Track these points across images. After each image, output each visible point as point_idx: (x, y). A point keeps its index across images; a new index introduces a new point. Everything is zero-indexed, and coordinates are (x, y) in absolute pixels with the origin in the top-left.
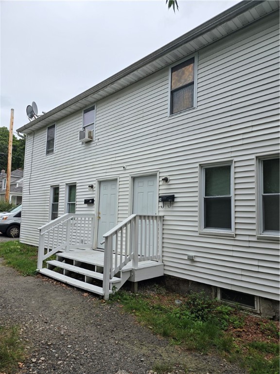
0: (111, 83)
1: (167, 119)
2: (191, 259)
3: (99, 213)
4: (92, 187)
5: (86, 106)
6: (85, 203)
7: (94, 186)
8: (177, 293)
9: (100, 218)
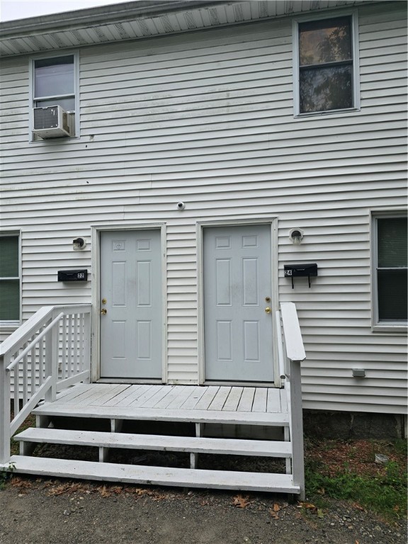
0: (148, 14)
1: (291, 119)
2: (359, 376)
3: (103, 302)
4: (79, 242)
5: (43, 51)
6: (59, 280)
7: (86, 241)
8: (330, 438)
9: (106, 311)
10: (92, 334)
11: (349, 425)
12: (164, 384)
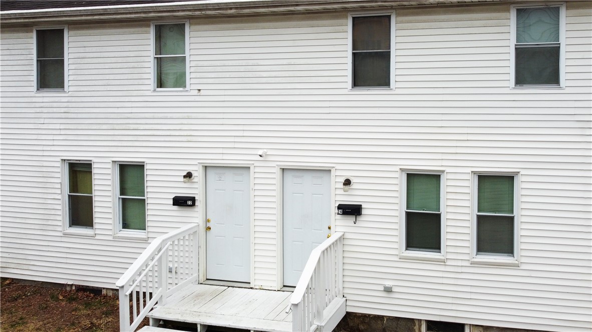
1: (343, 92)
3: (208, 221)
4: (189, 176)
6: (174, 204)
9: (210, 229)
10: (199, 247)
11: (383, 325)
12: (251, 288)
